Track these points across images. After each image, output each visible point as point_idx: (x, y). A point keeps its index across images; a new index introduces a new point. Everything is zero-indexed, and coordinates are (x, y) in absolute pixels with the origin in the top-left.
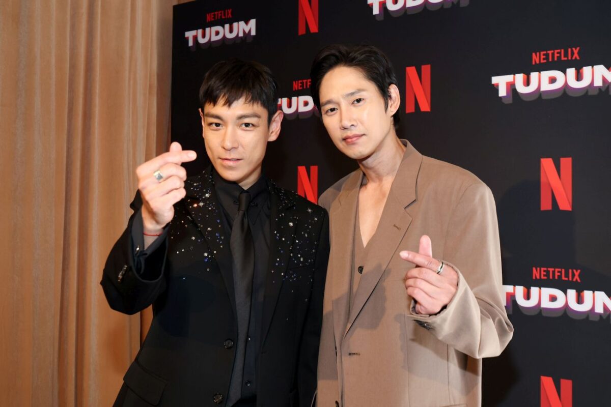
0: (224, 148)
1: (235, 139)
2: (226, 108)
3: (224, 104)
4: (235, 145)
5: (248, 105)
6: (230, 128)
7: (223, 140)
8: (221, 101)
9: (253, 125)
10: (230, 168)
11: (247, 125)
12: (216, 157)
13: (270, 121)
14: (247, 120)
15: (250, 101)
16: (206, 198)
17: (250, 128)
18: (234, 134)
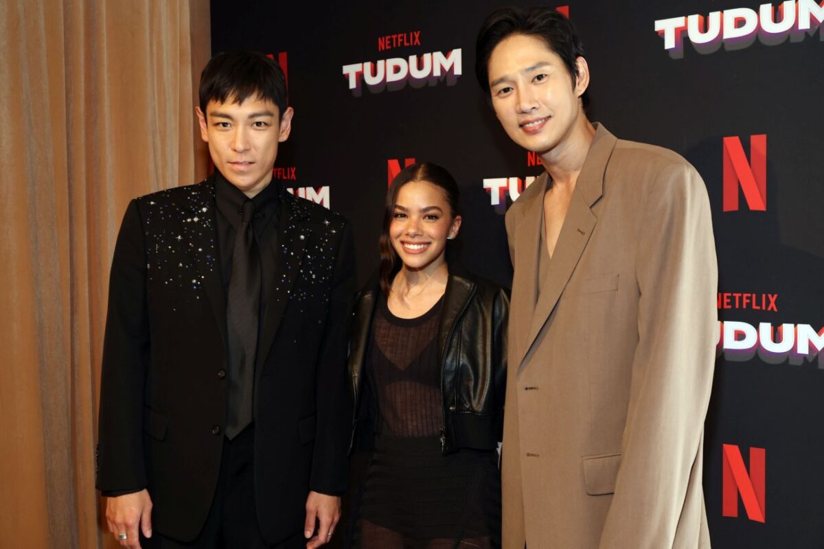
0: (235, 150)
1: (247, 141)
2: (236, 105)
3: (235, 102)
4: (248, 147)
5: (260, 102)
6: (240, 129)
7: (234, 142)
8: (230, 99)
9: (266, 124)
10: (241, 173)
11: (258, 124)
12: (224, 161)
13: (281, 118)
14: (259, 119)
15: (262, 98)
16: (202, 212)
17: (263, 127)
18: (246, 136)
